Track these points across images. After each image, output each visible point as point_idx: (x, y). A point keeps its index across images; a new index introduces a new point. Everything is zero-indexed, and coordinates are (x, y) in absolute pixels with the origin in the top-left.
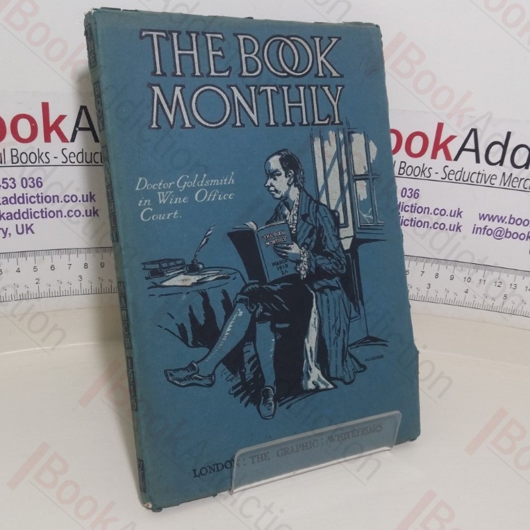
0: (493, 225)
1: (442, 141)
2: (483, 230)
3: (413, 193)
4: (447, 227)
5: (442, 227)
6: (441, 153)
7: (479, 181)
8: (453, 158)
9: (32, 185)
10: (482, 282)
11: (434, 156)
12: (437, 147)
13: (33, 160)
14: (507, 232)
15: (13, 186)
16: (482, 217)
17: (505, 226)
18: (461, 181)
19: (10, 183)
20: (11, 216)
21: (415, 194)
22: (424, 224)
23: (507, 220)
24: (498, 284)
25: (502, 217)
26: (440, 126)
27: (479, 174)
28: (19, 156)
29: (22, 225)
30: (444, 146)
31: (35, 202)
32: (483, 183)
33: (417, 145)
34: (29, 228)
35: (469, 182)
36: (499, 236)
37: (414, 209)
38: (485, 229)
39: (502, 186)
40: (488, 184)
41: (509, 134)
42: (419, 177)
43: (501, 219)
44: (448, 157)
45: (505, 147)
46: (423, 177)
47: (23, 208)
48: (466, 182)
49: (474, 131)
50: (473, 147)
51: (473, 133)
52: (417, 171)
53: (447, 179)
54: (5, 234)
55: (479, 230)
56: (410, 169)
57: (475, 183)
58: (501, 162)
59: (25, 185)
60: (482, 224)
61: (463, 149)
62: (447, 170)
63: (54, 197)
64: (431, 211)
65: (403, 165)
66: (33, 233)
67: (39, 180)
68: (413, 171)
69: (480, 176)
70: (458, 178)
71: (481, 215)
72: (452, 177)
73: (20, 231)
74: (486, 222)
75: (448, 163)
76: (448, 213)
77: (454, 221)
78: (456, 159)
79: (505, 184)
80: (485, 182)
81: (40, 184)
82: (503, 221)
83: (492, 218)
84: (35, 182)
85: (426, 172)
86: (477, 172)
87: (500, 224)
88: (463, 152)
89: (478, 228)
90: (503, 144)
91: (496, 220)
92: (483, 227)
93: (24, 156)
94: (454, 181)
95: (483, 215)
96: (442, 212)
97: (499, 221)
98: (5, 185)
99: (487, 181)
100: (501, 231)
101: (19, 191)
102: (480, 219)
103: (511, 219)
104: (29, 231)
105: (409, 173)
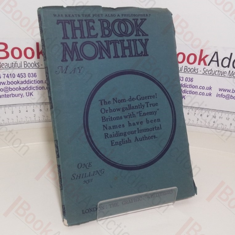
0: (225, 93)
1: (203, 57)
2: (221, 96)
3: (190, 80)
4: (205, 94)
5: (203, 94)
6: (202, 62)
7: (219, 74)
8: (207, 64)
9: (32, 76)
10: (221, 118)
11: (199, 64)
12: (200, 60)
13: (33, 66)
14: (231, 96)
15: (25, 76)
16: (220, 90)
17: (230, 94)
18: (211, 74)
19: (24, 75)
20: (24, 89)
21: (191, 80)
22: (195, 93)
23: (231, 91)
24: (228, 119)
25: (229, 90)
26: (202, 51)
27: (219, 71)
28: (27, 64)
29: (29, 93)
30: (204, 59)
31: (33, 83)
32: (220, 75)
33: (192, 59)
34: (31, 94)
35: (215, 75)
36: (228, 98)
37: (191, 86)
38: (222, 95)
39: (229, 76)
40: (223, 75)
41: (232, 54)
42: (193, 73)
43: (229, 91)
44: (205, 64)
45: (230, 60)
46: (195, 73)
48: (213, 75)
49: (216, 53)
50: (216, 60)
51: (216, 54)
52: (192, 70)
53: (205, 74)
54: (22, 96)
55: (219, 95)
56: (189, 69)
57: (217, 75)
58: (228, 66)
59: (29, 76)
60: (220, 93)
61: (212, 61)
62: (205, 70)
64: (198, 87)
65: (186, 68)
67: (35, 74)
68: (190, 70)
69: (219, 72)
70: (209, 73)
71: (220, 89)
72: (207, 72)
73: (28, 95)
74: (222, 92)
75: (205, 67)
76: (206, 88)
77: (208, 91)
78: (209, 65)
79: (230, 76)
80: (222, 75)
81: (35, 76)
82: (229, 92)
83: (225, 90)
84: (33, 75)
85: (196, 71)
86: (218, 70)
87: (228, 93)
88: (212, 62)
89: (218, 95)
90: (229, 58)
91: (227, 91)
92: (221, 94)
93: (29, 64)
94: (208, 74)
95: (221, 89)
96: (203, 88)
97: (228, 92)
98: (22, 76)
99: (222, 74)
100: (229, 96)
101: (27, 79)
102: (220, 91)
103: (233, 91)
104: (31, 95)
105: (189, 71)
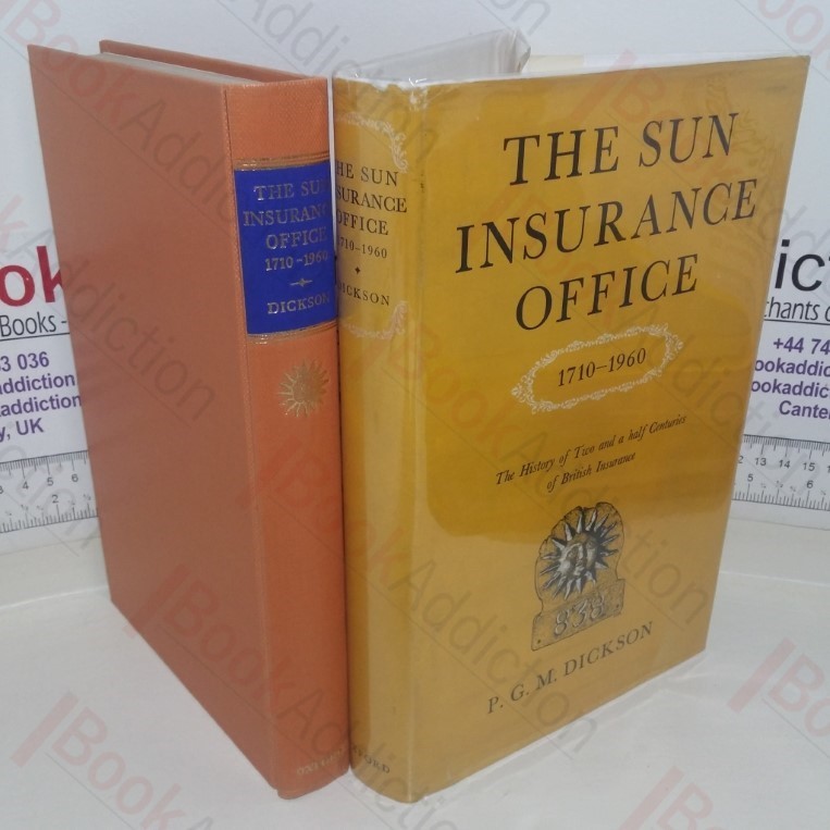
47: (24, 397)
63: (66, 377)
66: (41, 430)
